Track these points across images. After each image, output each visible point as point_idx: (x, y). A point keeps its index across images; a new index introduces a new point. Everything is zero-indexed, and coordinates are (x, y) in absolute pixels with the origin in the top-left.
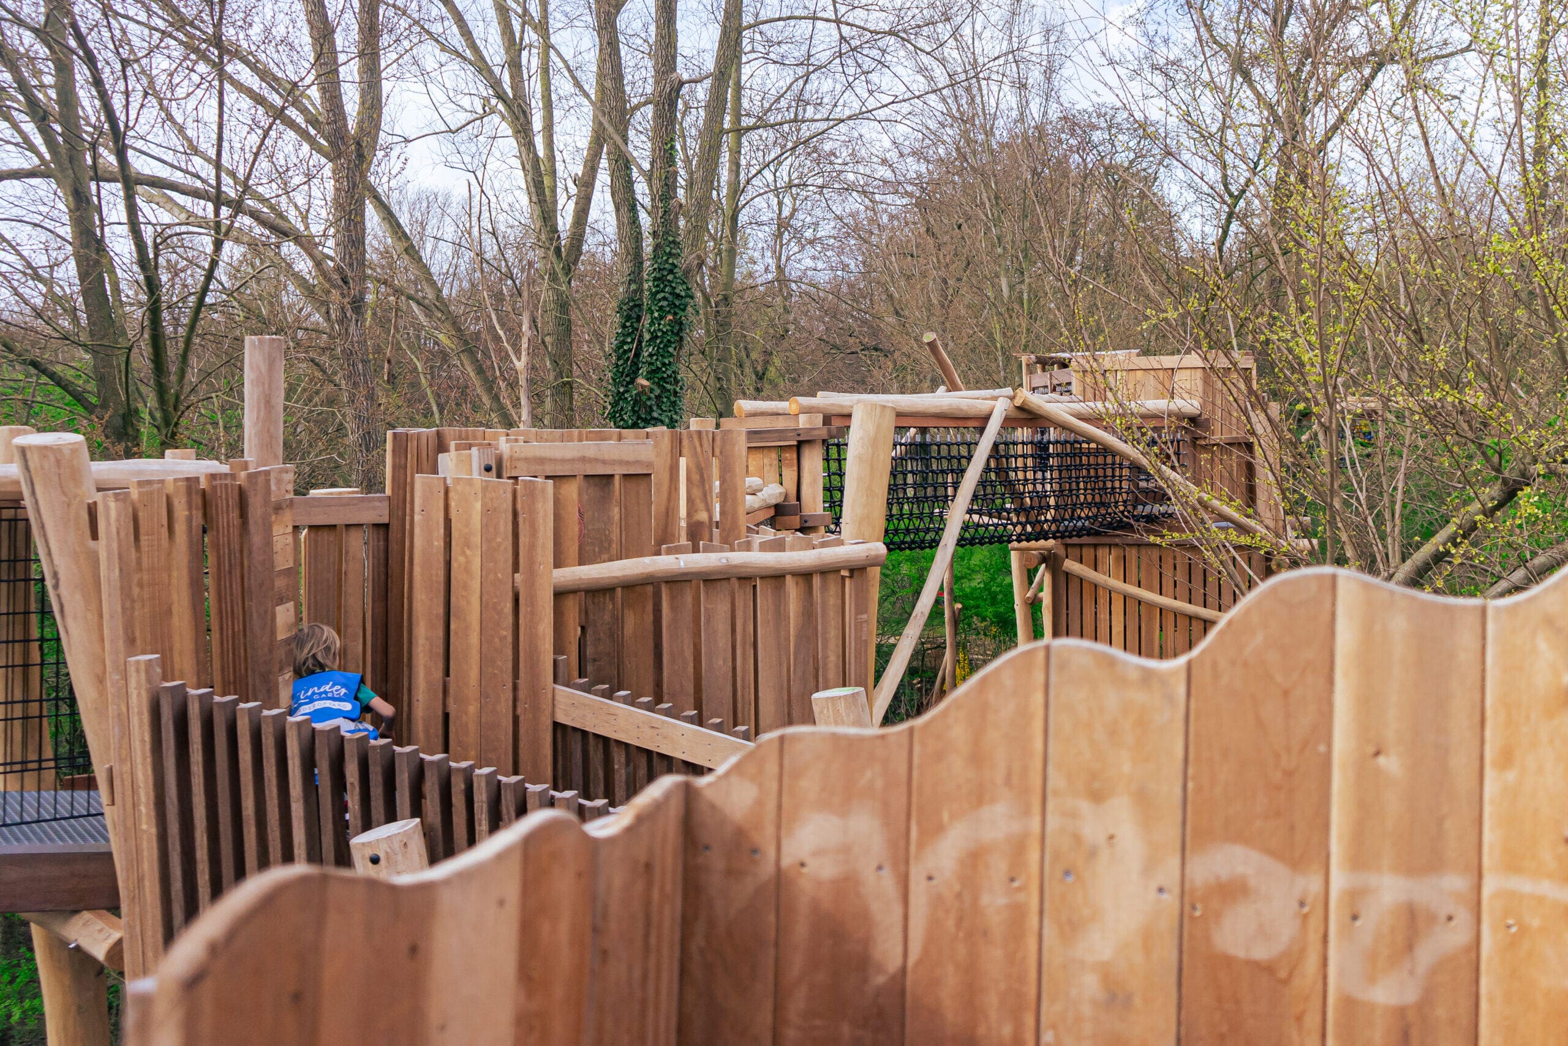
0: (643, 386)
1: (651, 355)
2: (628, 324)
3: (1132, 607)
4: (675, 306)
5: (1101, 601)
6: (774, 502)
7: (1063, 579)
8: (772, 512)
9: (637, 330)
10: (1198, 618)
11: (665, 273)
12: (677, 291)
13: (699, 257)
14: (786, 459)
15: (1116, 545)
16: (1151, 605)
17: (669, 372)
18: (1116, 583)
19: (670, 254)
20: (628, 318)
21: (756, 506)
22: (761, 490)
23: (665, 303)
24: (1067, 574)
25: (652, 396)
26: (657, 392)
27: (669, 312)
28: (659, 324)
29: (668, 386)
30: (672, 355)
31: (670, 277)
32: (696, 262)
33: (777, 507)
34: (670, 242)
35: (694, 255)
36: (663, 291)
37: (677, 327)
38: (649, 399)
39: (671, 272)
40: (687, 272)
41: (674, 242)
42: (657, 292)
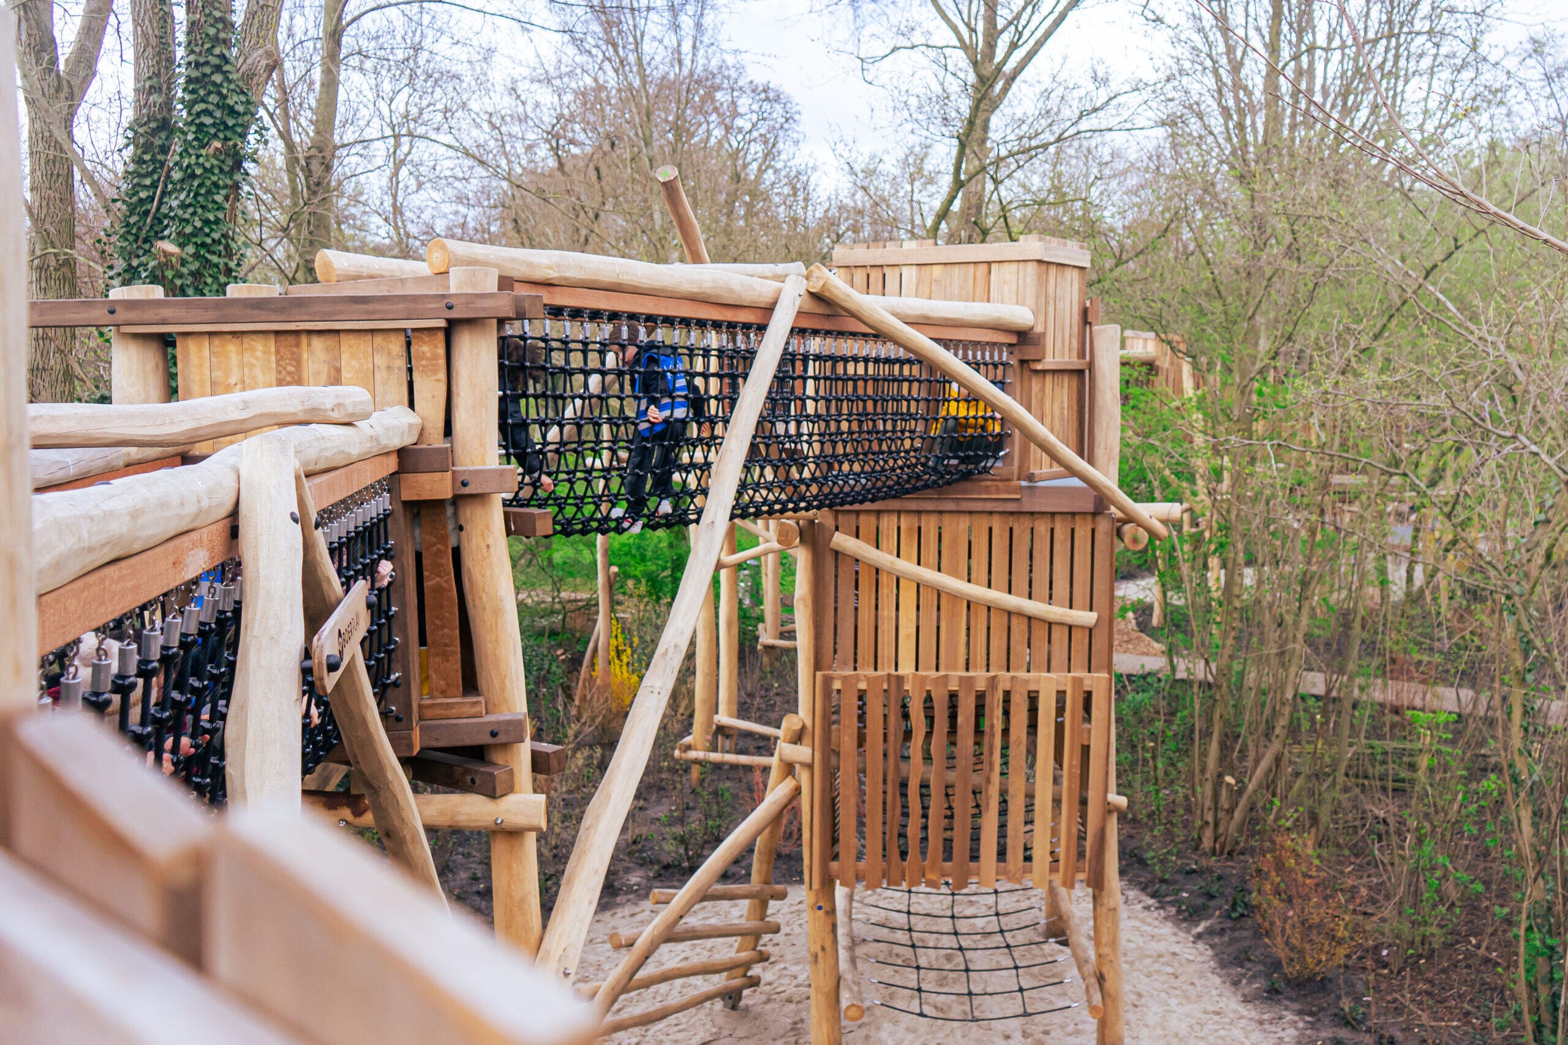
0: (166, 254)
1: (184, 206)
2: (147, 157)
3: (929, 601)
4: (227, 127)
5: (884, 591)
6: (397, 443)
7: (829, 561)
8: (392, 464)
9: (163, 164)
10: (1020, 614)
11: (207, 70)
12: (230, 102)
13: (269, 54)
14: (423, 356)
15: (909, 512)
16: (955, 597)
17: (216, 236)
18: (906, 566)
19: (216, 40)
20: (147, 147)
21: (355, 451)
22: (366, 416)
23: (208, 121)
24: (837, 554)
25: (185, 271)
26: (195, 266)
27: (215, 136)
28: (198, 156)
29: (214, 259)
30: (220, 208)
31: (218, 78)
32: (264, 63)
33: (402, 453)
34: (217, 20)
35: (260, 52)
36: (203, 101)
37: (230, 162)
38: (181, 276)
39: (218, 69)
40: (249, 76)
41: (222, 20)
42: (194, 102)
